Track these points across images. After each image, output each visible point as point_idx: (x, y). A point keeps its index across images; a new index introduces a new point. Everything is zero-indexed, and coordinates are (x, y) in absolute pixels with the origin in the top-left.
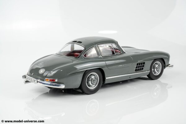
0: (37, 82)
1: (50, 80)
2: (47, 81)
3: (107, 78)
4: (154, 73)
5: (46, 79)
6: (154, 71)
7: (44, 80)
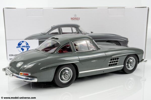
0: (13, 75)
1: (24, 74)
2: (21, 74)
3: (80, 73)
4: (128, 67)
5: (21, 72)
6: (128, 66)
7: (18, 74)
